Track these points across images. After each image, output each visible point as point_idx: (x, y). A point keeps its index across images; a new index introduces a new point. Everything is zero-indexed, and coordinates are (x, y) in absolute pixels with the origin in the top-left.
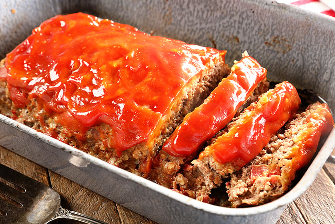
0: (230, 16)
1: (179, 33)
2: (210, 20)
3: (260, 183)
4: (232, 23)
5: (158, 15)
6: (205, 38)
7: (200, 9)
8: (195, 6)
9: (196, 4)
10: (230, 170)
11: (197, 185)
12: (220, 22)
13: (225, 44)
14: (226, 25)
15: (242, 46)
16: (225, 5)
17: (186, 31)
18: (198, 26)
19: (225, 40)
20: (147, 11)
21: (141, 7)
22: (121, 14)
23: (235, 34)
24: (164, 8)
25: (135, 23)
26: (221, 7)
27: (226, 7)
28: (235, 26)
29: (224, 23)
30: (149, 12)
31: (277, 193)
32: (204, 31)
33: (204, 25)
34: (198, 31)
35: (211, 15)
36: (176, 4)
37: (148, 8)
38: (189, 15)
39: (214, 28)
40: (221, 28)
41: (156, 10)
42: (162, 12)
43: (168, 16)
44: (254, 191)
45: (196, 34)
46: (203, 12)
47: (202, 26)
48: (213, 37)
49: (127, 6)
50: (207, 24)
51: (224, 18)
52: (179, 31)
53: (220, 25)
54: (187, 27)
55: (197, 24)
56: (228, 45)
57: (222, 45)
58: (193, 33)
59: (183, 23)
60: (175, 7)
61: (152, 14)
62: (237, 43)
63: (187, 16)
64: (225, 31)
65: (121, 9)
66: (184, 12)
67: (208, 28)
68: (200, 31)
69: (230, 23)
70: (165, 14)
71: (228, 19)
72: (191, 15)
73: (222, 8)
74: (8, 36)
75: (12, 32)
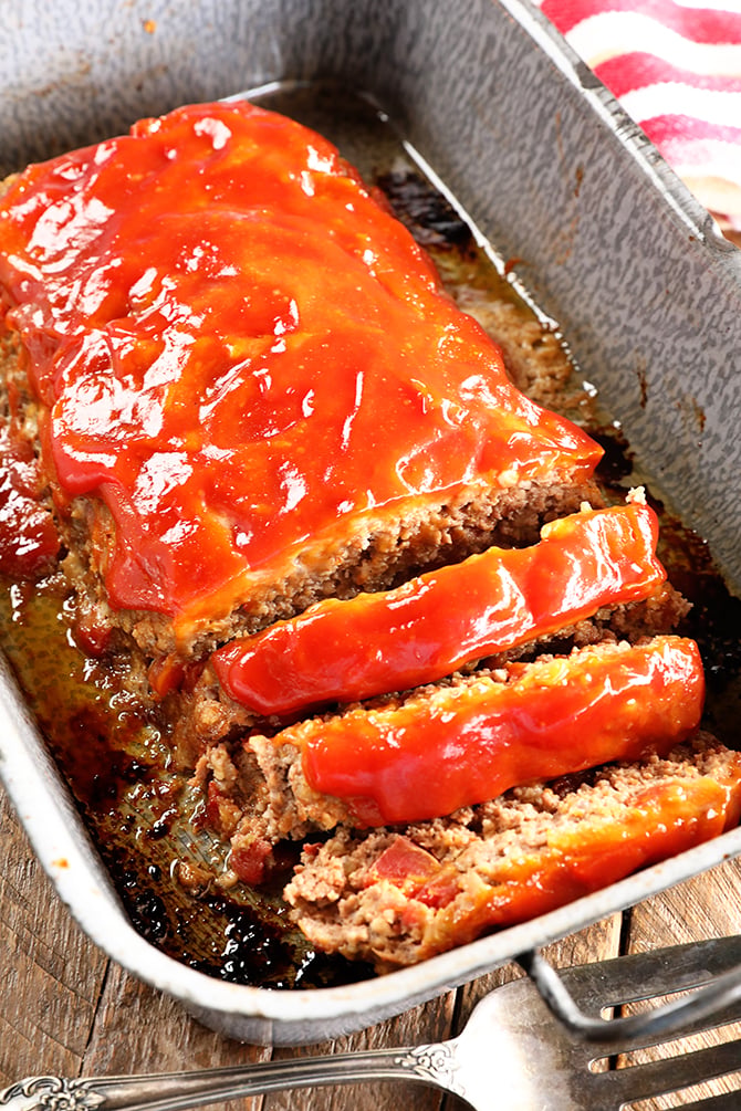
0: (705, 339)
1: (572, 304)
2: (654, 318)
3: (375, 898)
4: (703, 363)
5: (543, 219)
6: (626, 361)
7: (641, 270)
8: (633, 255)
9: (638, 252)
10: (326, 816)
11: (255, 801)
12: (675, 340)
13: (670, 410)
14: (688, 358)
15: (706, 443)
16: (703, 300)
17: (591, 311)
18: (624, 314)
19: (673, 399)
20: (521, 190)
21: (512, 169)
22: (462, 158)
23: (701, 401)
24: (562, 210)
25: (484, 205)
26: (692, 300)
27: (704, 308)
28: (707, 376)
29: (684, 350)
30: (525, 197)
31: (398, 952)
32: (632, 338)
33: (636, 323)
34: (618, 329)
35: (663, 304)
36: (591, 216)
37: (527, 185)
38: (613, 269)
39: (657, 347)
40: (674, 359)
41: (541, 203)
42: (552, 218)
43: (564, 238)
44: (351, 910)
45: (612, 334)
46: (647, 284)
47: (630, 324)
48: (646, 372)
49: (481, 146)
50: (645, 322)
51: (689, 336)
52: (574, 298)
53: (674, 350)
54: (596, 301)
55: (622, 307)
56: (675, 420)
57: (661, 408)
58: (605, 328)
59: (591, 280)
60: (589, 224)
61: (530, 207)
62: (696, 427)
63: (607, 266)
64: (680, 372)
65: (465, 145)
66: (603, 254)
67: (645, 339)
68: (622, 334)
69: (699, 360)
70: (558, 229)
71: (696, 343)
72: (617, 273)
73: (695, 304)
74: (109, 91)
75: (126, 85)
